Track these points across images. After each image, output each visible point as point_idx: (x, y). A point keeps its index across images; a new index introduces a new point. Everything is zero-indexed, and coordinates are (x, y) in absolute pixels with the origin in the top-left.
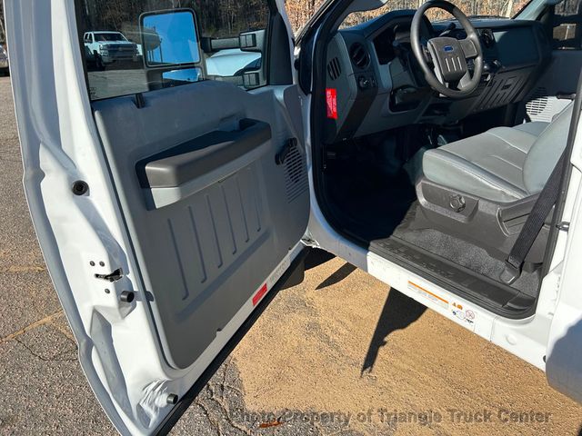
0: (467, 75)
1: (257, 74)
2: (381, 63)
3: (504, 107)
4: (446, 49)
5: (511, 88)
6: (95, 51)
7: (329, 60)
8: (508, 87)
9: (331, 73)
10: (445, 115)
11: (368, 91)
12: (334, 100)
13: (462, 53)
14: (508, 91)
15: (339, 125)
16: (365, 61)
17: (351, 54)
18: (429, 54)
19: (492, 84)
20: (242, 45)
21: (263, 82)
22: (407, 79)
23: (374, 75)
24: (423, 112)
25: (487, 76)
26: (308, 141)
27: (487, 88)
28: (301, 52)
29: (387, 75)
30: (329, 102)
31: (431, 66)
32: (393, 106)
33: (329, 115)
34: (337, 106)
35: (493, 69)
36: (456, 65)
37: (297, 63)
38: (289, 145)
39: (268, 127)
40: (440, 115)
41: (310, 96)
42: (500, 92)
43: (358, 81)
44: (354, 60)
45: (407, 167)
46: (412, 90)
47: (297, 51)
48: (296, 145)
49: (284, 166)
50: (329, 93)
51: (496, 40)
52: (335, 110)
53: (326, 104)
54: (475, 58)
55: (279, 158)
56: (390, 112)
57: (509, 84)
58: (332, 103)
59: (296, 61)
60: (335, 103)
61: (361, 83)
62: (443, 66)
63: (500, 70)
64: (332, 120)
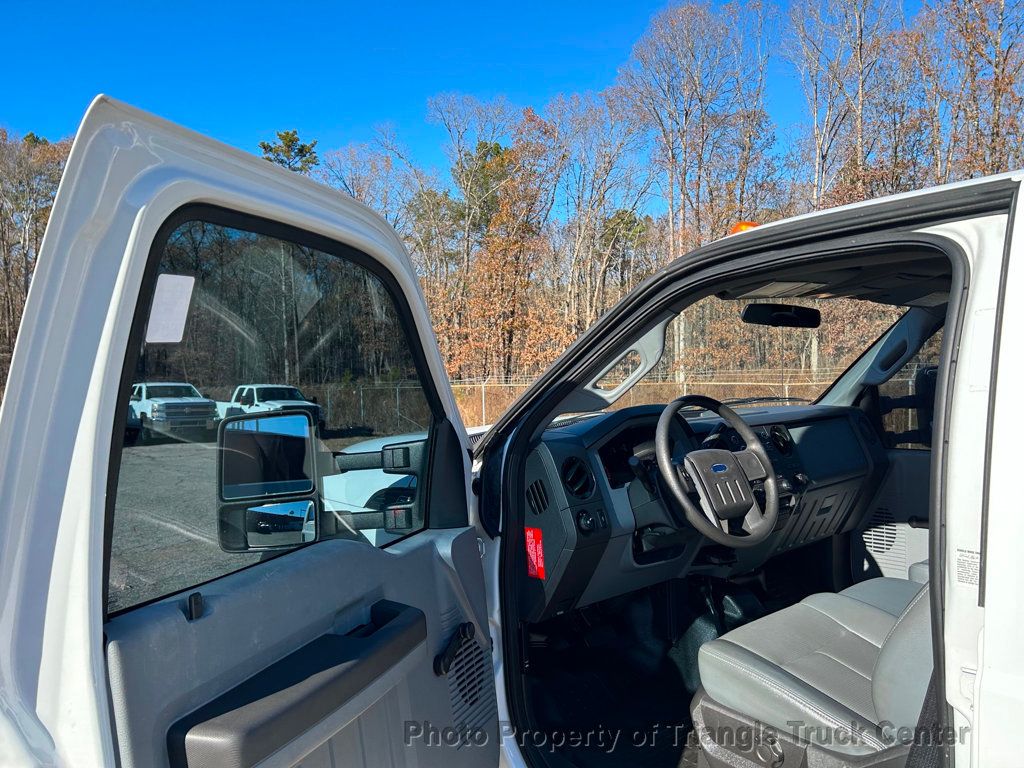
0: (755, 509)
1: (409, 511)
2: (614, 486)
3: (828, 540)
4: (716, 469)
5: (833, 511)
6: (143, 414)
7: (529, 482)
8: (827, 510)
9: (533, 504)
10: (730, 565)
11: (595, 534)
12: (540, 547)
13: (743, 474)
14: (828, 516)
15: (550, 589)
16: (587, 486)
17: (564, 477)
18: (689, 479)
19: (799, 510)
20: (386, 464)
21: (418, 524)
22: (657, 514)
23: (604, 508)
24: (691, 560)
25: (789, 499)
26: (496, 617)
27: (792, 517)
28: (483, 468)
29: (624, 505)
30: (531, 549)
31: (694, 498)
32: (639, 555)
33: (532, 572)
34: (544, 559)
35: (797, 487)
36: (734, 493)
37: (477, 485)
38: (460, 638)
39: (420, 616)
40: (721, 565)
41: (498, 540)
42: (815, 518)
43: (577, 519)
44: (568, 485)
45: (675, 655)
46: (668, 531)
47: (477, 466)
48: (473, 633)
49: (450, 677)
50: (529, 534)
51: (796, 440)
52: (541, 564)
53: (526, 554)
54: (763, 480)
55: (439, 664)
56: (635, 565)
57: (828, 506)
58: (535, 552)
59: (475, 481)
60: (540, 553)
61: (582, 522)
62: (713, 497)
63: (809, 488)
64: (536, 580)
